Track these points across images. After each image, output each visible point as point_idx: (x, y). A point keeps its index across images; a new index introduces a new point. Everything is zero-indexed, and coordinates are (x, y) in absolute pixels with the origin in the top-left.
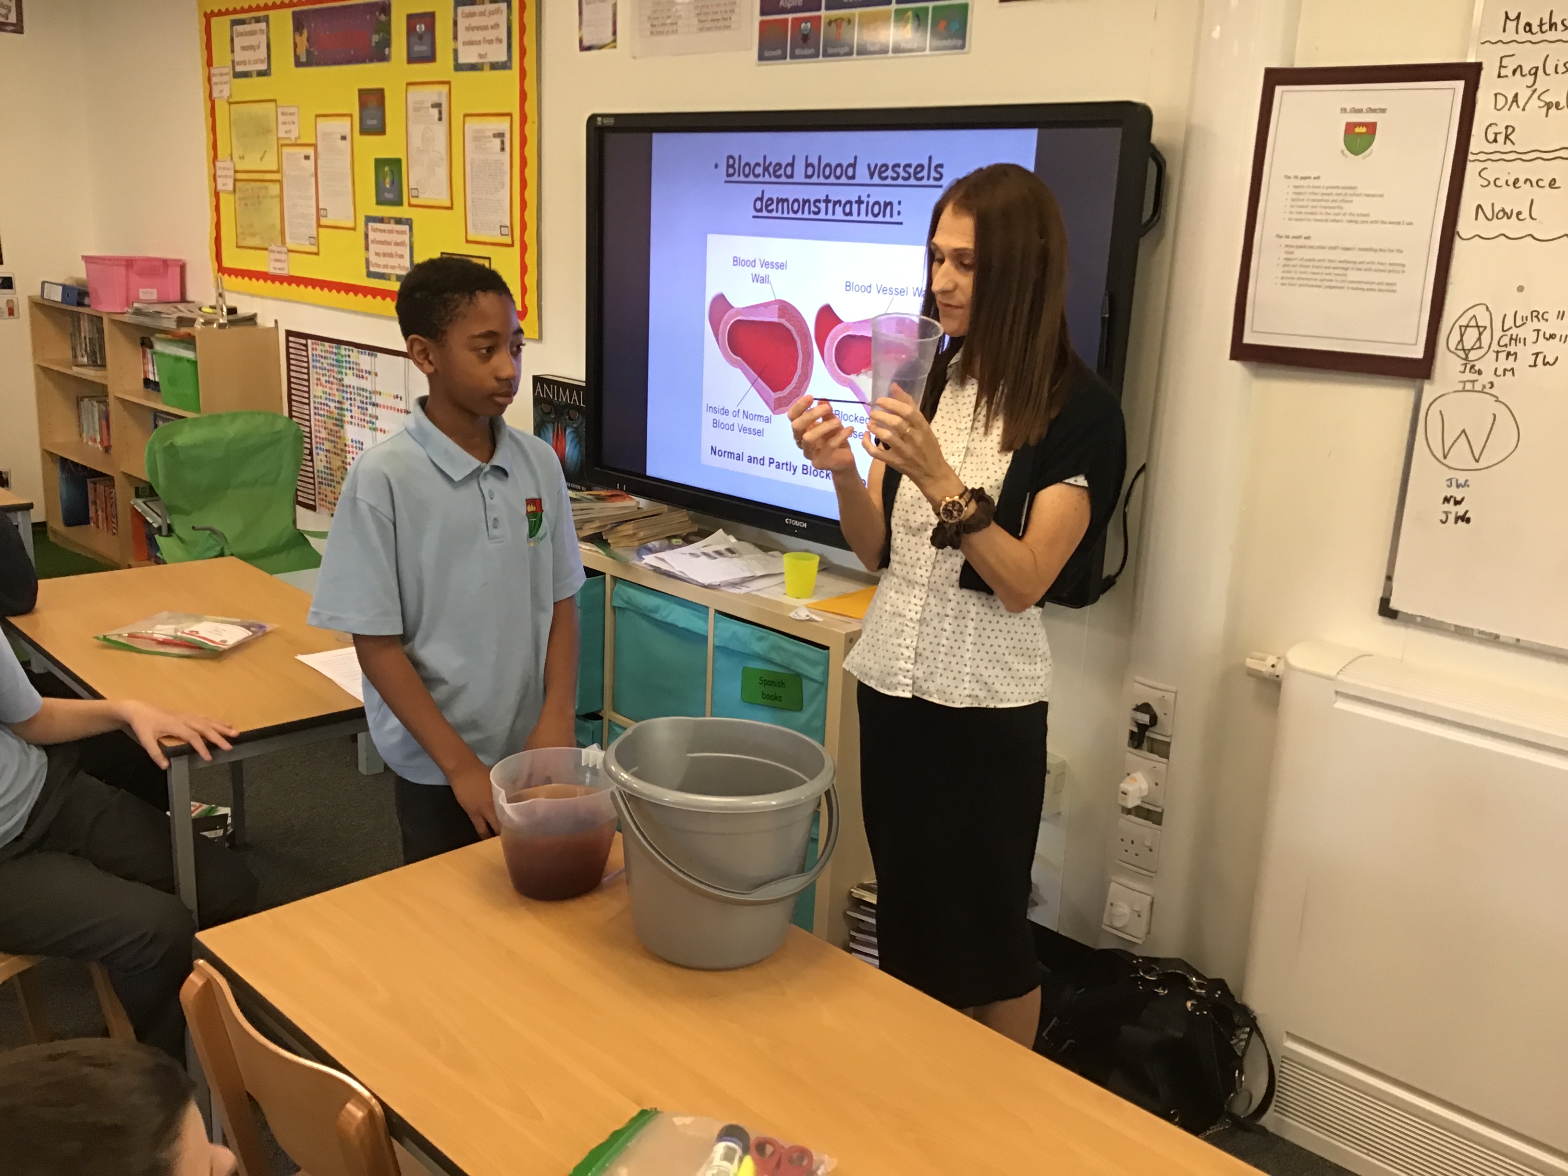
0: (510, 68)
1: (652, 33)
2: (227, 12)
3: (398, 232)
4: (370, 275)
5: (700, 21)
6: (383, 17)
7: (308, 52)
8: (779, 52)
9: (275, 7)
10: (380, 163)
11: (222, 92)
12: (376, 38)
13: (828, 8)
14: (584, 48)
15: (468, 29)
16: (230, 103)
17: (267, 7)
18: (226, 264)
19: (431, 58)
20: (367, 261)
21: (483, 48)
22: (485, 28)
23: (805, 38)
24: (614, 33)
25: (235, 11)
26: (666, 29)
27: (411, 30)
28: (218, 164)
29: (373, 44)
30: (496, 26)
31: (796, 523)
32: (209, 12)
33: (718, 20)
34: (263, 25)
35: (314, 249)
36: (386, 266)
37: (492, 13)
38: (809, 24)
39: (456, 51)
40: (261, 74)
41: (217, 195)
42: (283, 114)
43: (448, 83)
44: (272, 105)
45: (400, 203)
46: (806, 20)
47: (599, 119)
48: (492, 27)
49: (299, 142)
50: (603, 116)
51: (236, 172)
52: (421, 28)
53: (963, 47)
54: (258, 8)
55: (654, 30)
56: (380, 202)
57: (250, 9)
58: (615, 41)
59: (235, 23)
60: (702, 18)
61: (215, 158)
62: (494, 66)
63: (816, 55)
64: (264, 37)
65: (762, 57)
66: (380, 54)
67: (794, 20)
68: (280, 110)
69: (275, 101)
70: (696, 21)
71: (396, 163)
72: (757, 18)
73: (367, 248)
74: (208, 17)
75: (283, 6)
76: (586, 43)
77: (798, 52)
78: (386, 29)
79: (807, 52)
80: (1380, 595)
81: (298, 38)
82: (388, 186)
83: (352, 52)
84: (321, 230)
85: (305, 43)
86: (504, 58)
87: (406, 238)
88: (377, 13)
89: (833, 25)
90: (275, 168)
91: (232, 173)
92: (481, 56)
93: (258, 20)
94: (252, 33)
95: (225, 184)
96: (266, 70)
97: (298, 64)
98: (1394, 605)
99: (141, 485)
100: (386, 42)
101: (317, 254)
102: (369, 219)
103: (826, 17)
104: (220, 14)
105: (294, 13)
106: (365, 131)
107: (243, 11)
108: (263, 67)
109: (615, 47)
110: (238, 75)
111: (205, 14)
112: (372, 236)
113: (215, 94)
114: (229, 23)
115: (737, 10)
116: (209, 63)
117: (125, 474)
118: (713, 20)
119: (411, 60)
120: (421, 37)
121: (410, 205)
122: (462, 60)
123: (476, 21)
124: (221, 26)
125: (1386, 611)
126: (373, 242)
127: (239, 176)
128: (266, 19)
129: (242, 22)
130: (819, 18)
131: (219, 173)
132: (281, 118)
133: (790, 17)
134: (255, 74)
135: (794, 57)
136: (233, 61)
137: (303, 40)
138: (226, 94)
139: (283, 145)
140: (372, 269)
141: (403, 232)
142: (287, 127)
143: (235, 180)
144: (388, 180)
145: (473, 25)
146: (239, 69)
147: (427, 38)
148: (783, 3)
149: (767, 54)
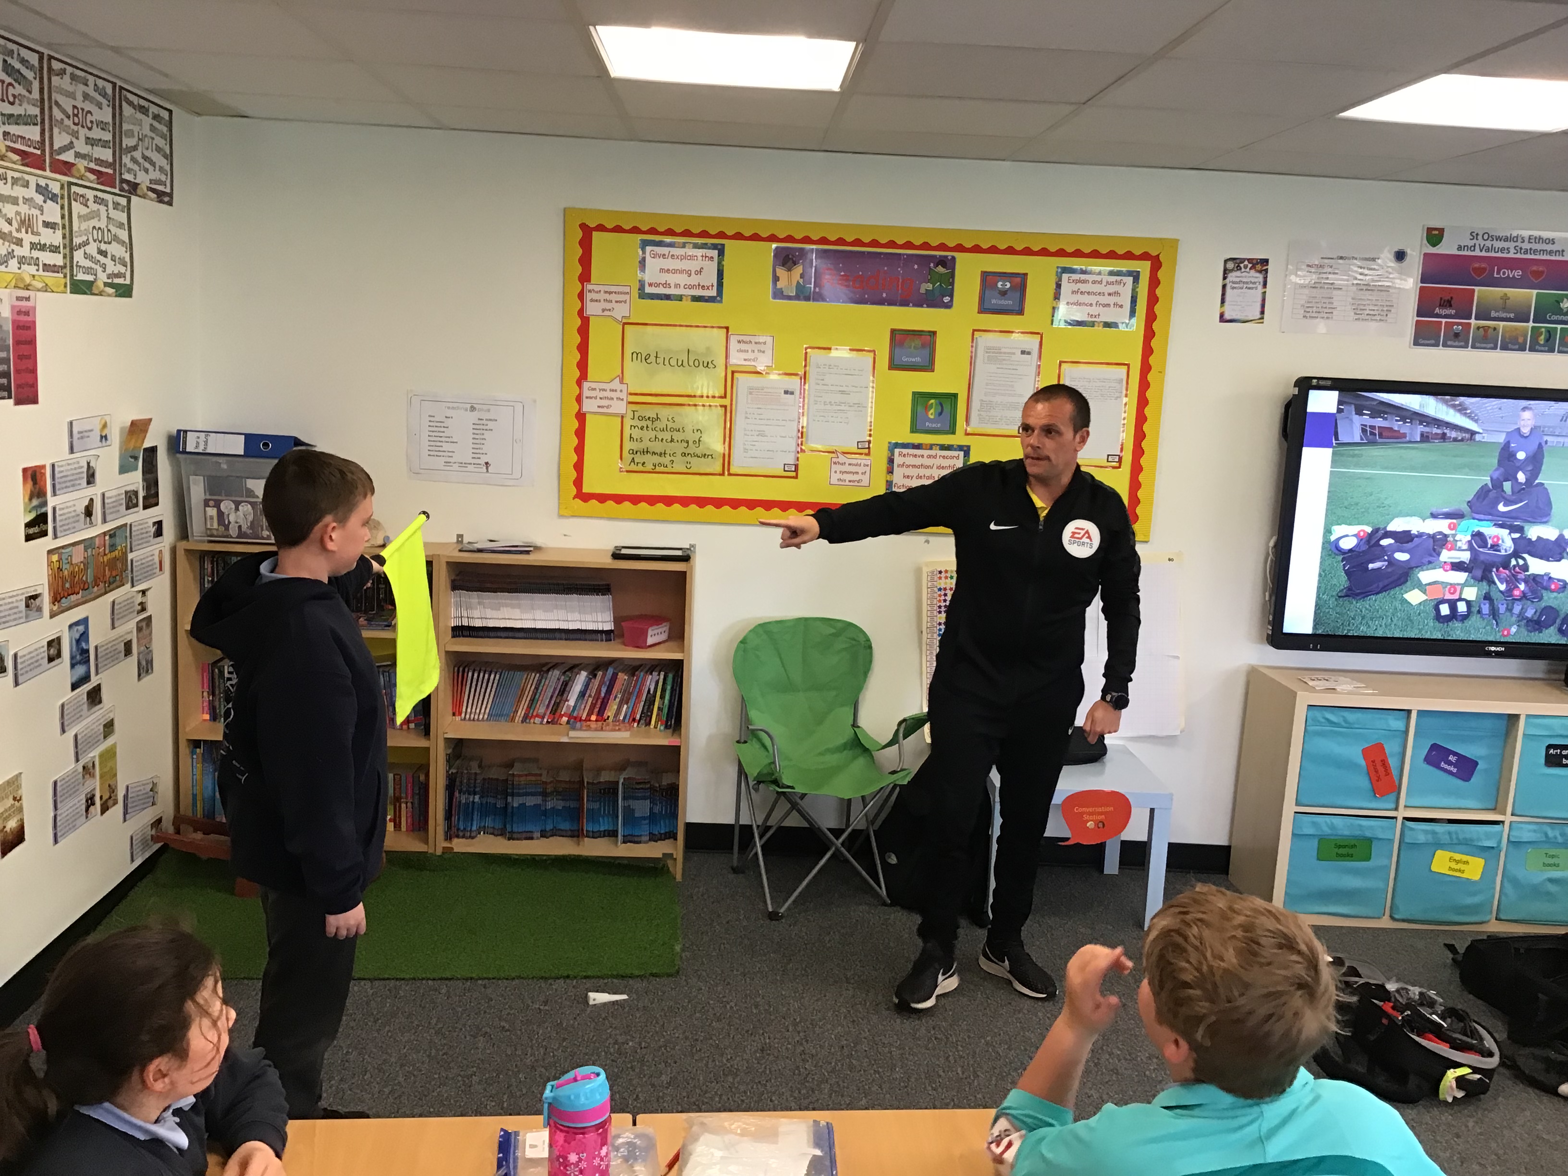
1: (1305, 317)
2: (635, 231)
3: (944, 457)
5: (1355, 314)
6: (942, 270)
7: (801, 287)
8: (1433, 342)
10: (920, 396)
11: (608, 310)
12: (927, 286)
13: (1476, 319)
14: (1227, 320)
15: (1077, 292)
16: (625, 324)
17: (721, 236)
18: (592, 489)
19: (1017, 311)
21: (1094, 310)
22: (1102, 294)
23: (1457, 335)
25: (653, 231)
26: (1320, 315)
27: (988, 285)
28: (586, 385)
29: (926, 291)
30: (1115, 294)
32: (586, 225)
33: (1374, 315)
34: (708, 252)
37: (1109, 283)
39: (1056, 309)
40: (700, 300)
42: (740, 341)
44: (718, 332)
45: (951, 432)
46: (1458, 324)
48: (1110, 295)
49: (773, 370)
51: (630, 394)
52: (1003, 285)
54: (705, 235)
55: (1308, 315)
56: (917, 430)
58: (1262, 318)
59: (645, 244)
60: (1358, 312)
61: (582, 378)
62: (1109, 325)
63: (1464, 346)
64: (713, 263)
65: (1416, 343)
66: (934, 302)
67: (1447, 323)
68: (735, 338)
70: (1350, 313)
71: (948, 398)
72: (1409, 318)
73: (890, 471)
74: (587, 232)
75: (754, 238)
76: (1228, 317)
77: (1449, 343)
78: (945, 279)
79: (1456, 344)
81: (781, 272)
82: (932, 417)
83: (884, 295)
85: (796, 279)
88: (932, 265)
89: (1481, 329)
90: (718, 393)
91: (623, 394)
92: (1091, 315)
93: (696, 246)
94: (687, 258)
95: (605, 406)
96: (711, 297)
97: (783, 296)
100: (949, 292)
102: (894, 445)
103: (1476, 324)
104: (612, 229)
105: (777, 249)
106: (896, 367)
107: (659, 233)
108: (713, 293)
109: (1262, 323)
110: (643, 295)
111: (583, 226)
112: (897, 460)
113: (591, 312)
114: (631, 243)
115: (1392, 311)
116: (585, 277)
118: (1367, 315)
119: (983, 310)
120: (1003, 293)
121: (968, 434)
123: (1087, 287)
124: (615, 243)
126: (901, 466)
127: (637, 398)
128: (715, 248)
129: (666, 245)
130: (1470, 324)
131: (586, 393)
132: (737, 346)
133: (1444, 320)
134: (686, 298)
135: (1445, 345)
136: (643, 283)
137: (794, 276)
138: (619, 313)
139: (736, 372)
141: (958, 458)
142: (749, 355)
144: (932, 411)
145: (1083, 290)
146: (648, 290)
147: (1012, 295)
148: (1437, 310)
149: (1421, 341)
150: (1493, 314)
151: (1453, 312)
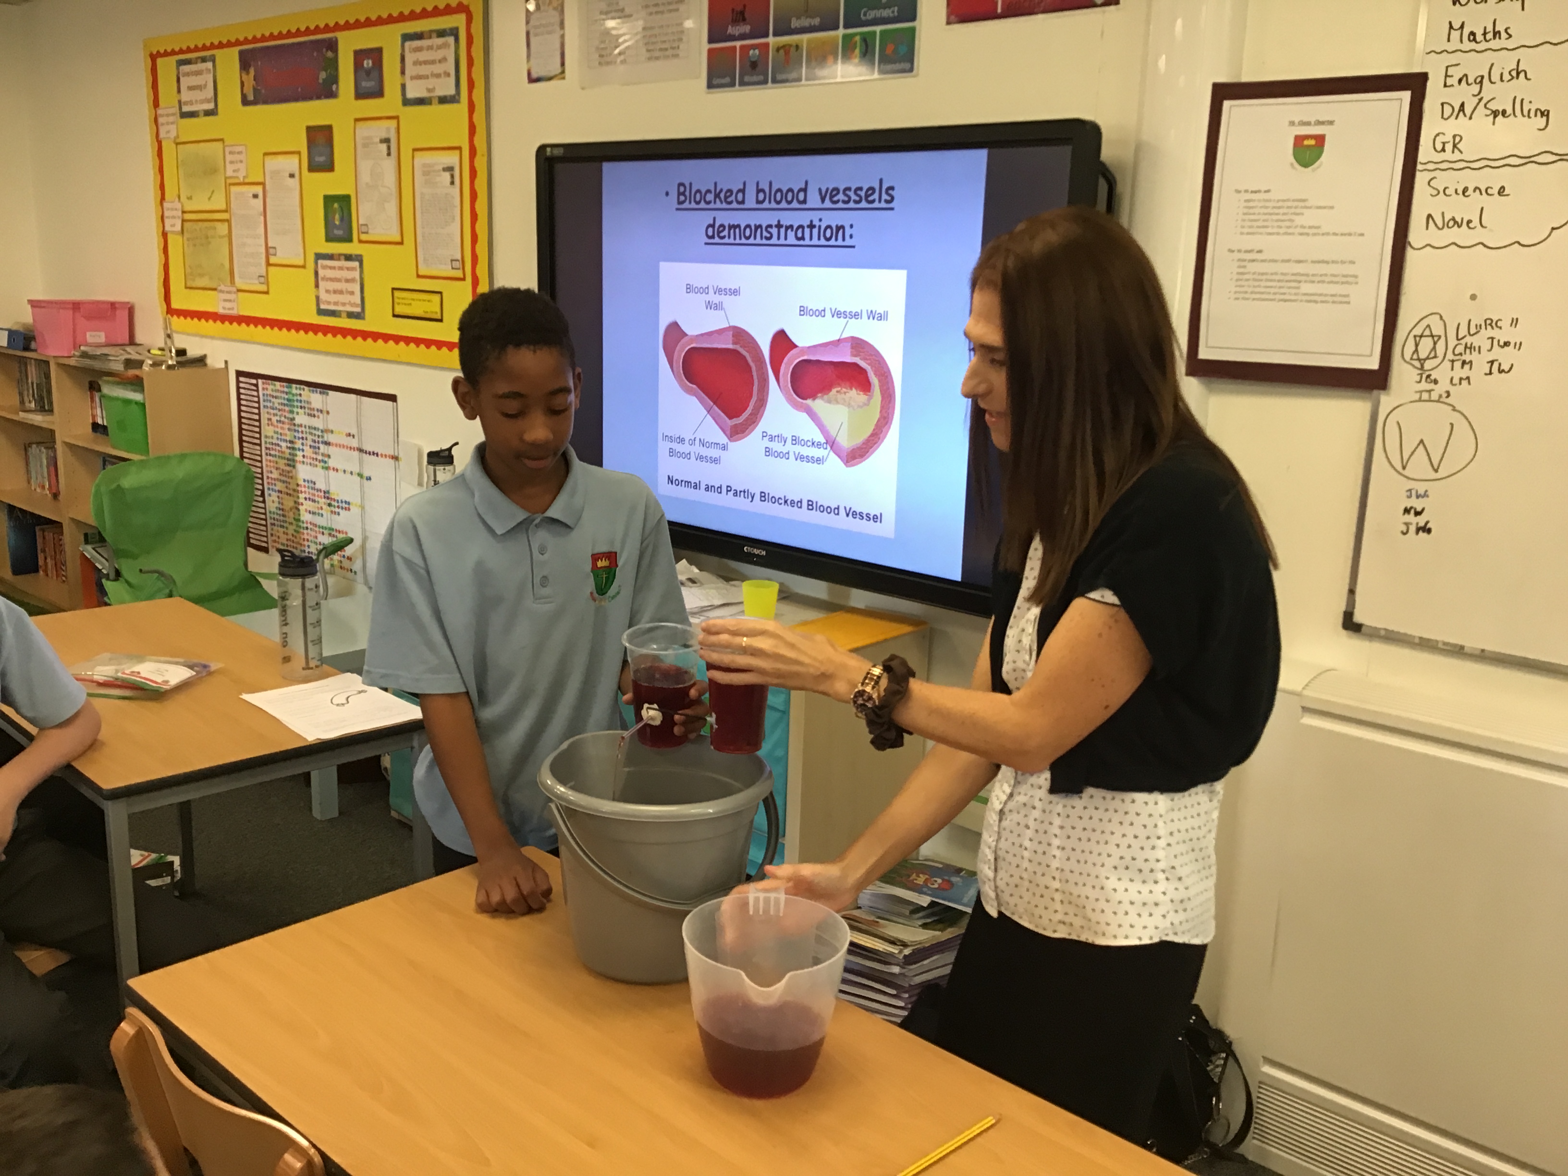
0: (458, 102)
1: (600, 64)
2: (173, 53)
3: (348, 269)
4: (321, 312)
5: (648, 51)
6: (330, 54)
7: (255, 90)
8: (727, 80)
9: (221, 46)
10: (329, 200)
11: (168, 132)
12: (323, 75)
13: (776, 34)
14: (532, 80)
15: (417, 63)
16: (177, 144)
17: (212, 47)
18: (175, 305)
19: (378, 93)
20: (318, 298)
21: (431, 83)
22: (433, 62)
23: (754, 65)
24: (563, 64)
25: (181, 52)
26: (613, 59)
27: (358, 65)
28: (165, 205)
29: (321, 81)
30: (444, 60)
31: (756, 551)
32: (155, 53)
33: (666, 49)
34: (210, 65)
35: (263, 288)
36: (336, 303)
37: (439, 47)
38: (757, 51)
39: (403, 87)
40: (208, 113)
41: (165, 235)
42: (231, 153)
43: (397, 118)
44: (219, 145)
45: (350, 240)
46: (754, 47)
47: (549, 149)
48: (440, 61)
49: (247, 181)
50: (553, 146)
51: (183, 212)
52: (368, 63)
53: (911, 70)
54: (205, 48)
55: (603, 60)
56: (330, 238)
57: (197, 49)
58: (563, 72)
59: (181, 63)
60: (651, 47)
61: (163, 198)
62: (443, 100)
63: (765, 82)
64: (211, 75)
65: (710, 86)
66: (328, 91)
67: (742, 47)
68: (227, 150)
69: (222, 140)
70: (644, 50)
71: (345, 200)
72: (705, 46)
73: (317, 286)
74: (154, 58)
75: (230, 44)
76: (534, 75)
77: (747, 79)
78: (333, 64)
79: (755, 78)
80: (1343, 608)
81: (244, 77)
82: (337, 223)
83: (299, 89)
84: (271, 269)
85: (253, 82)
86: (452, 91)
87: (357, 274)
88: (324, 51)
89: (782, 52)
90: (223, 207)
91: (180, 213)
92: (429, 90)
93: (204, 60)
94: (198, 73)
95: (173, 225)
96: (212, 110)
97: (245, 102)
98: (1358, 618)
99: (90, 531)
100: (334, 79)
101: (267, 293)
102: (319, 256)
103: (774, 43)
104: (166, 54)
105: (241, 53)
106: (312, 168)
107: (189, 50)
108: (211, 106)
109: (564, 78)
110: (184, 115)
111: (151, 55)
112: (321, 273)
113: (162, 135)
114: (175, 64)
115: (685, 39)
116: (156, 104)
117: (73, 520)
118: (661, 50)
119: (359, 95)
120: (368, 72)
121: (360, 241)
122: (411, 94)
123: (423, 56)
124: (166, 66)
125: (1350, 624)
126: (323, 279)
127: (188, 216)
128: (213, 59)
129: (188, 62)
130: (767, 45)
131: (166, 214)
132: (229, 158)
133: (738, 44)
134: (202, 114)
135: (743, 83)
136: (180, 102)
137: (250, 80)
138: (173, 134)
139: (231, 184)
140: (322, 307)
141: (353, 269)
142: (235, 167)
143: (183, 221)
144: (337, 217)
145: (421, 59)
146: (186, 109)
147: (375, 74)
148: (731, 30)
149: (716, 81)
150: (795, 23)
151: (747, 29)
